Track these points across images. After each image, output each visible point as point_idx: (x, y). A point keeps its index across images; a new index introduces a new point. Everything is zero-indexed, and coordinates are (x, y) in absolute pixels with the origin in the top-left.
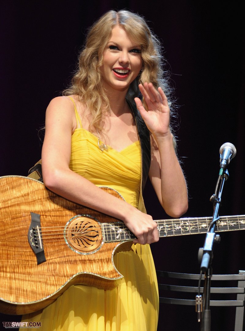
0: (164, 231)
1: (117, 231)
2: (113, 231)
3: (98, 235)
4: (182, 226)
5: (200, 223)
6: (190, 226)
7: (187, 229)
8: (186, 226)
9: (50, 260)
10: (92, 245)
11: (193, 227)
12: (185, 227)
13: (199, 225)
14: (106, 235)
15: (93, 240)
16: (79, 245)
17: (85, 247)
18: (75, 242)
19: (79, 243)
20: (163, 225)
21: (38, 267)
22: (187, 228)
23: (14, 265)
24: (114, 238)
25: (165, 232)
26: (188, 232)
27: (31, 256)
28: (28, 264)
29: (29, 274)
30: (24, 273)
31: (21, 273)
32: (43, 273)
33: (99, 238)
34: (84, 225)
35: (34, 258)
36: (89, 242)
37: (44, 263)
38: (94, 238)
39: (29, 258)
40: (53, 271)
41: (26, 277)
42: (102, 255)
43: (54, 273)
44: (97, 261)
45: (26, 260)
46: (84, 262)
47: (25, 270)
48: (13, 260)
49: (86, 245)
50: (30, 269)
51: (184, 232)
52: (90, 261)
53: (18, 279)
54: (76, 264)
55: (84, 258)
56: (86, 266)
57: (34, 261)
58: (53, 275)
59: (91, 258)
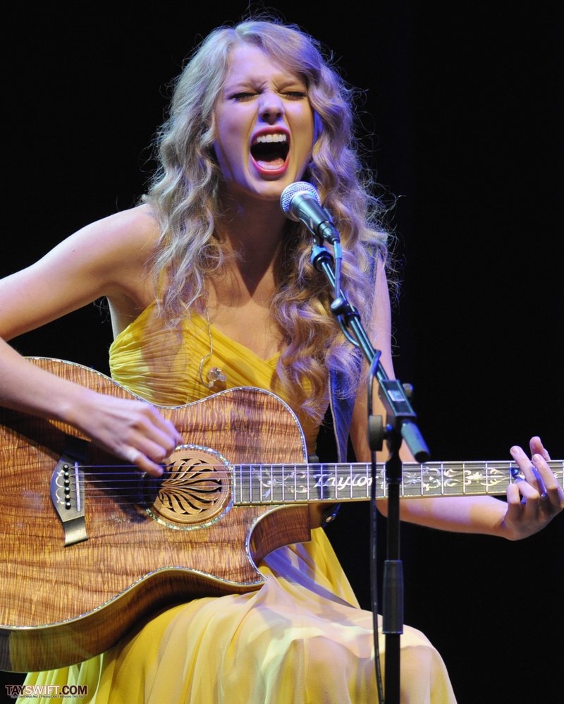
0: (379, 485)
1: (265, 481)
2: (256, 481)
3: (220, 489)
4: (426, 477)
5: (470, 472)
6: (446, 478)
7: (436, 484)
8: (435, 478)
9: (97, 538)
10: (203, 510)
11: (451, 480)
12: (431, 478)
13: (465, 476)
14: (238, 490)
15: (208, 500)
16: (172, 509)
17: (186, 513)
18: (162, 502)
19: (171, 504)
21: (67, 551)
22: (438, 481)
23: (10, 545)
24: (256, 496)
25: (383, 487)
26: (438, 491)
27: (52, 526)
28: (39, 543)
29: (42, 565)
30: (32, 564)
31: (24, 563)
32: (75, 566)
33: (223, 497)
34: (190, 464)
35: (57, 532)
36: (197, 503)
37: (82, 543)
38: (212, 497)
39: (47, 533)
40: (100, 561)
41: (35, 572)
42: (225, 533)
43: (102, 567)
44: (210, 544)
45: (40, 535)
46: (179, 546)
47: (36, 558)
48: (9, 534)
49: (189, 509)
50: (48, 557)
51: (428, 489)
52: (193, 544)
53: (14, 575)
54: (159, 548)
55: (180, 537)
56: (182, 554)
57: (58, 539)
58: (100, 571)
59: (196, 538)
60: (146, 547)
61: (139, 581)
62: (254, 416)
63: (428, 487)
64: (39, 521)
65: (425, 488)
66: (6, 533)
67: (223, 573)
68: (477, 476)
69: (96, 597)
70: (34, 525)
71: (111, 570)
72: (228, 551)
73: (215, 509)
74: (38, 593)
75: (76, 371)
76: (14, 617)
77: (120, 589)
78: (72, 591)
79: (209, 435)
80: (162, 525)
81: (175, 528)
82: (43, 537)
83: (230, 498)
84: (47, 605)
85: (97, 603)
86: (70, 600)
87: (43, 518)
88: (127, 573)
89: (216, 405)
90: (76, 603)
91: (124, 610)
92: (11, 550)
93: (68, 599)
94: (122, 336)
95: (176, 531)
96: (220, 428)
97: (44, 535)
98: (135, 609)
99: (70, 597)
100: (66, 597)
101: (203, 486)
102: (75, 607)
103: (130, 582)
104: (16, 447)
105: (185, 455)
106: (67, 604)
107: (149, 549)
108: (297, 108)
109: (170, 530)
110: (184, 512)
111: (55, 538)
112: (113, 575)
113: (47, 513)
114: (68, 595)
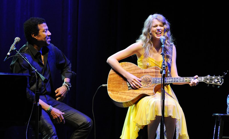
11: (183, 80)
24: (155, 83)
25: (173, 81)
26: (181, 82)
27: (127, 87)
28: (125, 90)
29: (125, 93)
30: (123, 93)
31: (122, 92)
32: (130, 93)
33: (151, 82)
34: (146, 78)
35: (127, 88)
36: (147, 84)
37: (131, 89)
38: (149, 83)
39: (126, 88)
41: (124, 94)
42: (151, 88)
44: (148, 89)
46: (144, 90)
47: (124, 92)
49: (146, 84)
50: (126, 91)
52: (146, 89)
53: (121, 94)
55: (144, 89)
59: (146, 88)
61: (138, 95)
62: (156, 71)
63: (179, 81)
66: (120, 88)
67: (150, 94)
68: (186, 79)
69: (132, 97)
70: (124, 87)
71: (134, 94)
72: (151, 90)
73: (149, 84)
74: (124, 97)
75: (131, 64)
76: (121, 100)
78: (129, 97)
79: (149, 73)
81: (144, 87)
83: (151, 83)
84: (125, 99)
85: (132, 98)
88: (137, 94)
89: (151, 69)
91: (136, 99)
92: (121, 91)
94: (139, 60)
96: (151, 73)
98: (138, 99)
101: (148, 81)
102: (129, 99)
105: (146, 76)
108: (162, 28)
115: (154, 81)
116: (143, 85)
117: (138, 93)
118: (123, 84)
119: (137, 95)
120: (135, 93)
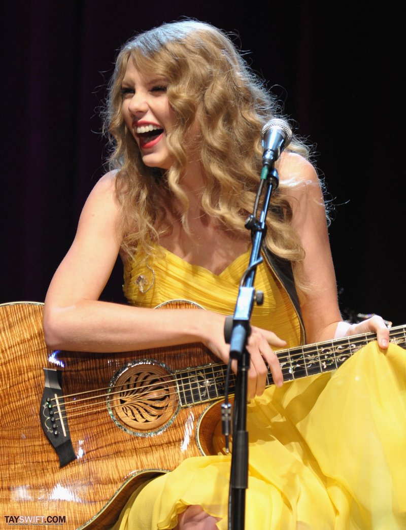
0: (288, 370)
1: (201, 384)
2: (195, 385)
3: (169, 396)
4: (322, 357)
5: (354, 346)
6: (337, 354)
7: (331, 361)
8: (329, 356)
9: (83, 455)
10: (159, 416)
11: (341, 355)
12: (326, 357)
13: (352, 350)
14: (182, 394)
15: (161, 406)
16: (135, 420)
17: (147, 421)
18: (127, 414)
19: (134, 416)
20: (285, 360)
21: (62, 471)
22: (332, 358)
24: (197, 398)
25: (291, 372)
26: (334, 366)
27: (48, 452)
28: (41, 468)
29: (46, 486)
30: (38, 487)
31: (32, 487)
32: (72, 483)
33: (171, 403)
35: (53, 456)
36: (154, 412)
37: (73, 462)
38: (163, 403)
39: (45, 458)
40: (90, 475)
41: (42, 494)
42: (179, 433)
43: (92, 480)
44: (169, 445)
45: (41, 461)
46: (146, 450)
47: (41, 481)
48: (17, 464)
49: (148, 417)
50: (49, 478)
51: (325, 367)
52: (157, 447)
54: (132, 456)
55: (146, 444)
56: (150, 457)
57: (55, 461)
58: (90, 483)
59: (156, 441)
60: (122, 457)
64: (37, 448)
65: (323, 367)
66: (15, 464)
69: (92, 507)
70: (34, 453)
71: (99, 482)
73: (169, 413)
74: (47, 511)
77: (108, 497)
80: (130, 435)
81: (141, 435)
82: (42, 462)
83: (177, 402)
86: (72, 514)
87: (40, 445)
88: (111, 482)
90: (77, 515)
92: (21, 478)
93: (71, 513)
95: (142, 438)
97: (43, 460)
99: (72, 511)
100: (69, 511)
102: (78, 519)
103: (115, 489)
104: (8, 387)
106: (71, 518)
107: (124, 458)
109: (137, 437)
110: (145, 420)
111: (51, 461)
112: (101, 485)
113: (42, 440)
114: (70, 510)
115: (188, 393)
116: (133, 423)
117: (116, 477)
118: (23, 436)
119: (115, 490)
120: (103, 476)
